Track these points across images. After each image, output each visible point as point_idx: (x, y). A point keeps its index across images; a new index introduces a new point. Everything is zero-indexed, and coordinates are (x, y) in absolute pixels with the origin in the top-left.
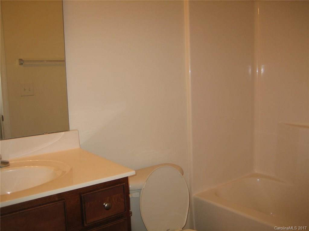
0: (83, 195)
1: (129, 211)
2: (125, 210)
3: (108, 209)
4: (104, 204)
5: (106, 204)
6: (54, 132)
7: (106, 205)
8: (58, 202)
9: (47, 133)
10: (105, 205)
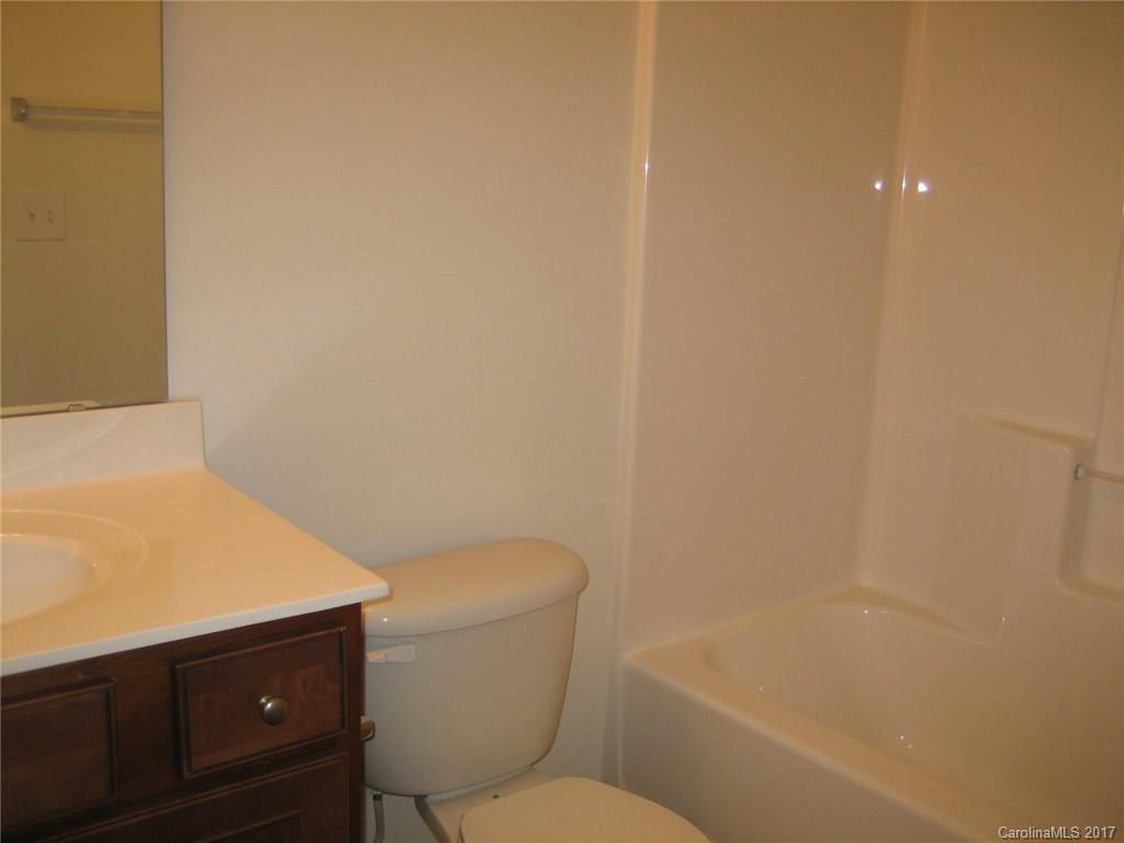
0: (183, 665)
1: (360, 720)
2: (343, 725)
3: (274, 720)
4: (263, 700)
5: (268, 701)
6: (110, 403)
7: (269, 705)
8: (86, 690)
9: (79, 408)
10: (264, 705)
